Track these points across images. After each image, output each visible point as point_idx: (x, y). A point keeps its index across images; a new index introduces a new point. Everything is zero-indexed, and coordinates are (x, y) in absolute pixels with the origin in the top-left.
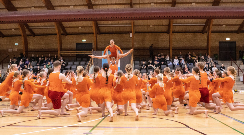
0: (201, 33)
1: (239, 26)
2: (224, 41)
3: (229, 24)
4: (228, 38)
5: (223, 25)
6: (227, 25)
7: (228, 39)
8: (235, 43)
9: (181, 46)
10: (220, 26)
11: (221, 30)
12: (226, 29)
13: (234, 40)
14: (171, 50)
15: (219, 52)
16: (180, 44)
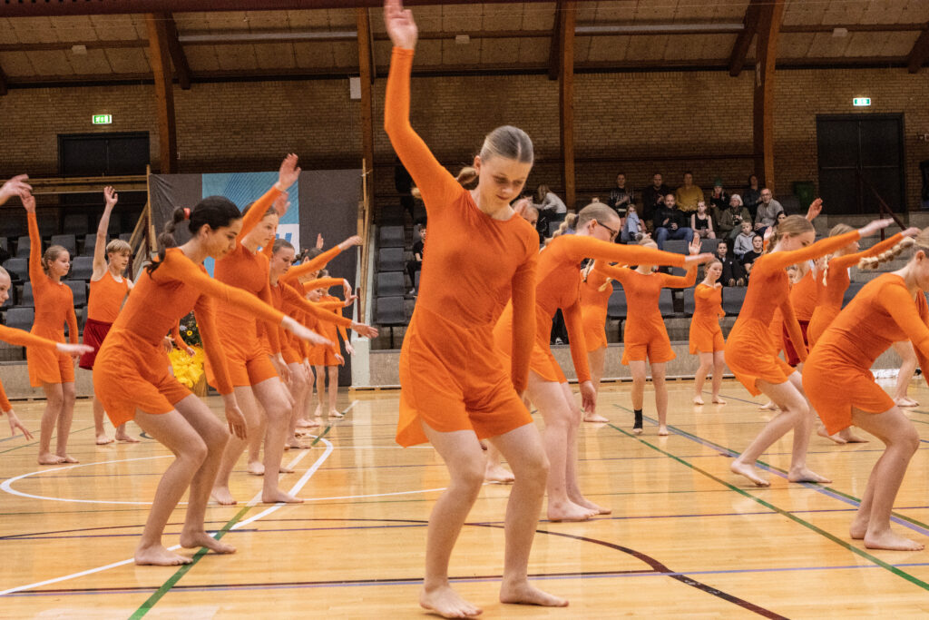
0: (724, 74)
1: (918, 33)
2: (840, 110)
3: (865, 22)
4: (864, 95)
5: (837, 31)
6: (853, 28)
7: (862, 102)
8: (898, 119)
9: (624, 141)
10: (819, 35)
11: (827, 55)
12: (852, 52)
13: (895, 104)
14: (570, 166)
15: (820, 168)
16: (615, 130)
